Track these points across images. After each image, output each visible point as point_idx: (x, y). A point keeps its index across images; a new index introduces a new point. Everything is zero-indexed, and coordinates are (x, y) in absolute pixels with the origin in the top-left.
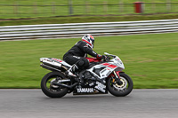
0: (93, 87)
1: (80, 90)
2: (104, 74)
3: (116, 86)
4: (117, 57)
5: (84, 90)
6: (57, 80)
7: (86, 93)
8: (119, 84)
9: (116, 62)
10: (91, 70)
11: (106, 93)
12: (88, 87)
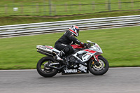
0: (77, 68)
1: (67, 71)
2: (85, 58)
3: (96, 67)
4: (96, 44)
5: (70, 71)
6: (49, 64)
7: (72, 73)
8: (98, 66)
9: (95, 48)
10: (75, 55)
11: (88, 72)
12: (73, 68)
